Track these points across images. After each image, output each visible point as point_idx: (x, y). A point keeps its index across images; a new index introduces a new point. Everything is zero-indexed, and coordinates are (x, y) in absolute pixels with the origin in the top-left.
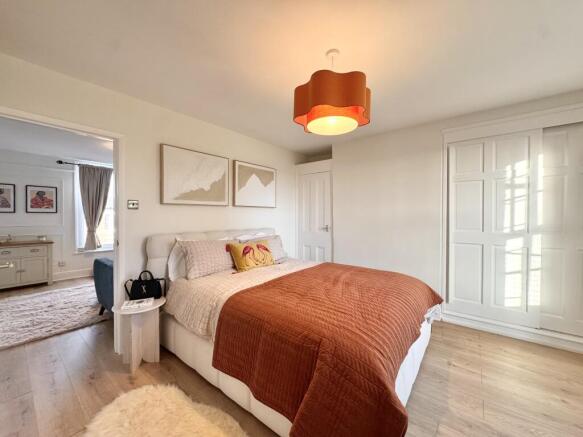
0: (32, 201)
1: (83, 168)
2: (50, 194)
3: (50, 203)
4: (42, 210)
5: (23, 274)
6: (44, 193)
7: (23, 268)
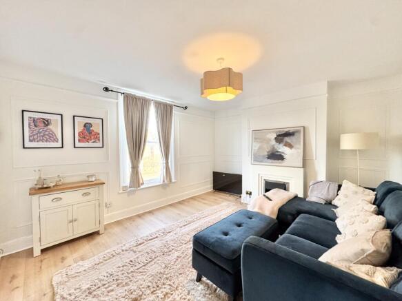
0: (79, 135)
1: (128, 97)
2: (96, 128)
3: (96, 137)
4: (90, 144)
5: (75, 223)
6: (91, 125)
7: (75, 217)
